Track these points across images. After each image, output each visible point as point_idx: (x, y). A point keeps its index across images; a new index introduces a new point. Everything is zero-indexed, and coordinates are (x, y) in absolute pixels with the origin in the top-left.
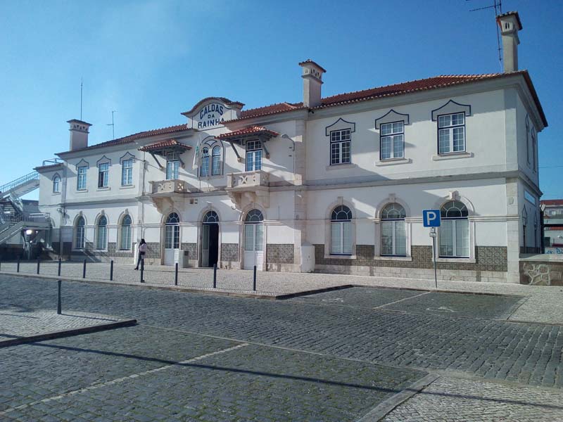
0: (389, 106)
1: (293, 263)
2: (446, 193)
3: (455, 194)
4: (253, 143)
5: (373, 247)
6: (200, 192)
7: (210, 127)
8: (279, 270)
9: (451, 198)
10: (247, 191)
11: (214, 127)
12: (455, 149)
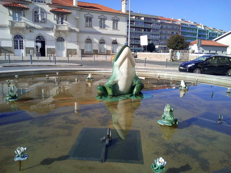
0: (102, 14)
1: (76, 54)
2: (114, 39)
3: (116, 39)
4: (59, 14)
5: (97, 50)
6: (35, 28)
7: (38, 3)
8: (72, 57)
9: (115, 39)
10: (61, 31)
11: (40, 3)
12: (116, 28)
